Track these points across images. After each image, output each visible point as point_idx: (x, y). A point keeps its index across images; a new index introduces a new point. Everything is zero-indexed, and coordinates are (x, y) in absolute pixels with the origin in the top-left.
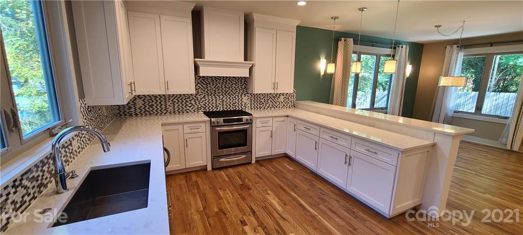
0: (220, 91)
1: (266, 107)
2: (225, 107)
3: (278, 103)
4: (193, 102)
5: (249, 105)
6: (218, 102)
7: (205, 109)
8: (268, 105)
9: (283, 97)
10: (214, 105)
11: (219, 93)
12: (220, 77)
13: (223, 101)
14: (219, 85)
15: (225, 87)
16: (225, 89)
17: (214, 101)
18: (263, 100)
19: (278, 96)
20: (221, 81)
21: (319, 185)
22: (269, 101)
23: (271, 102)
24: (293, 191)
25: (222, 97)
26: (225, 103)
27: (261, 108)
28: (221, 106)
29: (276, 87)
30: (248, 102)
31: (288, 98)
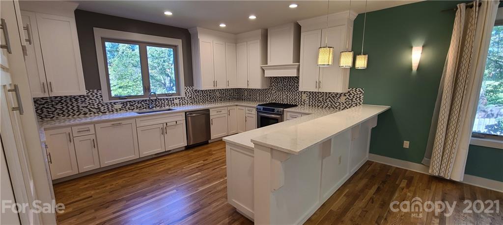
0: (285, 88)
1: (324, 106)
2: (289, 101)
3: (338, 104)
4: (269, 96)
5: (308, 102)
6: (284, 97)
7: (276, 101)
8: (326, 104)
9: (345, 98)
10: (281, 98)
11: (285, 90)
12: (286, 77)
14: (285, 83)
15: (290, 85)
16: (289, 86)
17: (281, 96)
18: (321, 99)
19: (338, 96)
20: (287, 80)
22: (328, 100)
23: (330, 101)
25: (287, 93)
26: (289, 98)
27: (318, 106)
28: (286, 100)
30: (307, 99)
31: (352, 100)
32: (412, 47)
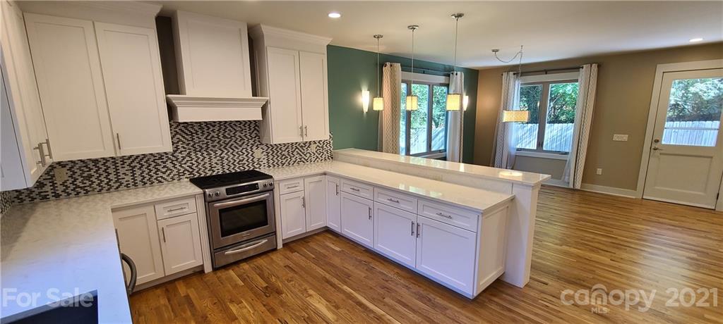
0: (215, 143)
1: (292, 162)
2: (226, 167)
3: (308, 155)
4: (169, 165)
5: (265, 161)
6: (214, 161)
7: (191, 173)
8: (293, 159)
9: (315, 145)
10: (207, 165)
11: (214, 146)
12: (214, 122)
13: (223, 158)
14: (213, 134)
15: (224, 137)
16: (223, 140)
17: (207, 160)
18: (286, 153)
19: (307, 145)
20: (217, 128)
21: (379, 268)
22: (295, 153)
23: (298, 153)
24: (345, 283)
25: (219, 152)
26: (226, 162)
27: (283, 164)
28: (219, 167)
29: (304, 133)
30: (263, 156)
31: (322, 147)
32: (361, 91)
